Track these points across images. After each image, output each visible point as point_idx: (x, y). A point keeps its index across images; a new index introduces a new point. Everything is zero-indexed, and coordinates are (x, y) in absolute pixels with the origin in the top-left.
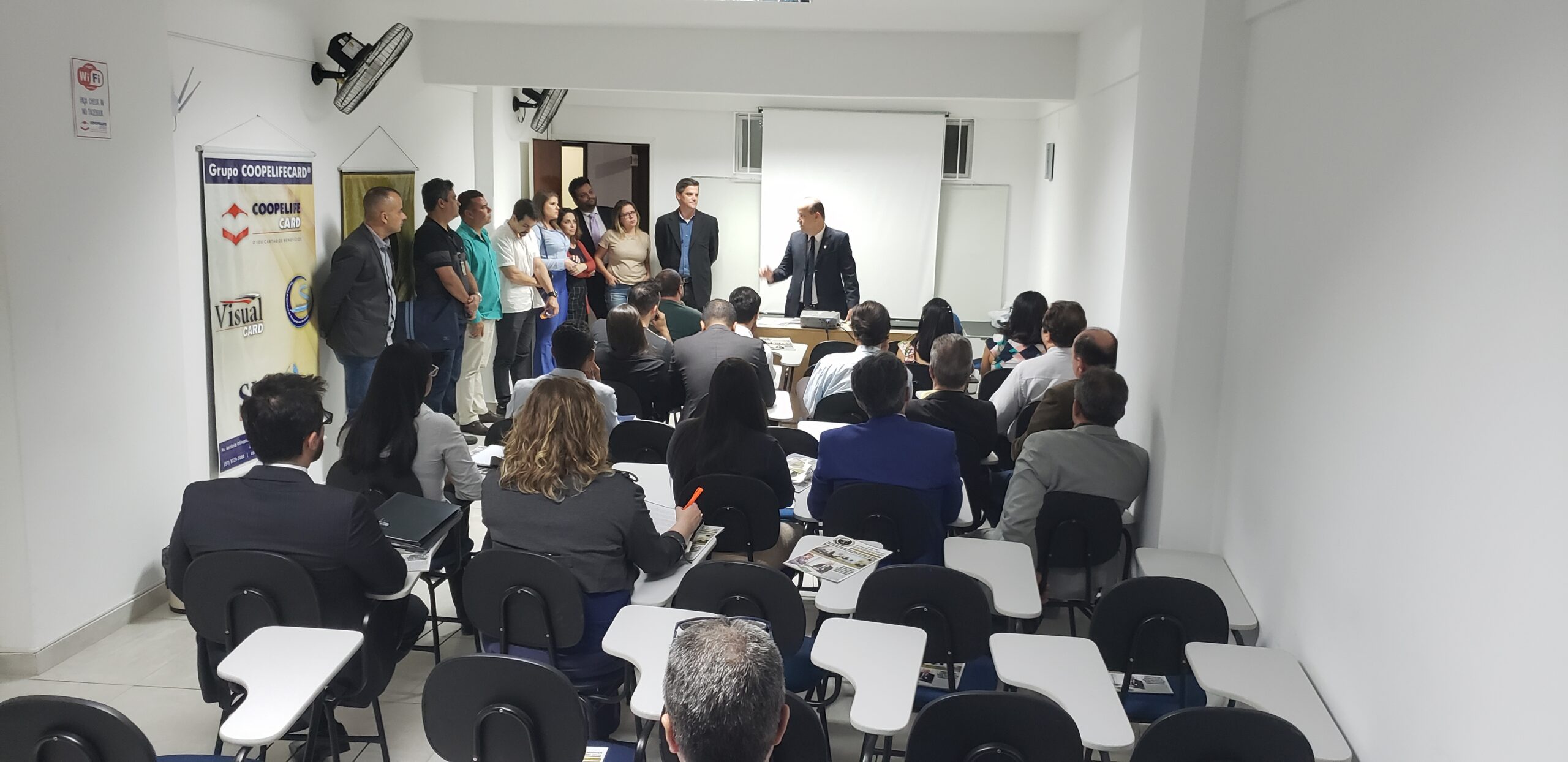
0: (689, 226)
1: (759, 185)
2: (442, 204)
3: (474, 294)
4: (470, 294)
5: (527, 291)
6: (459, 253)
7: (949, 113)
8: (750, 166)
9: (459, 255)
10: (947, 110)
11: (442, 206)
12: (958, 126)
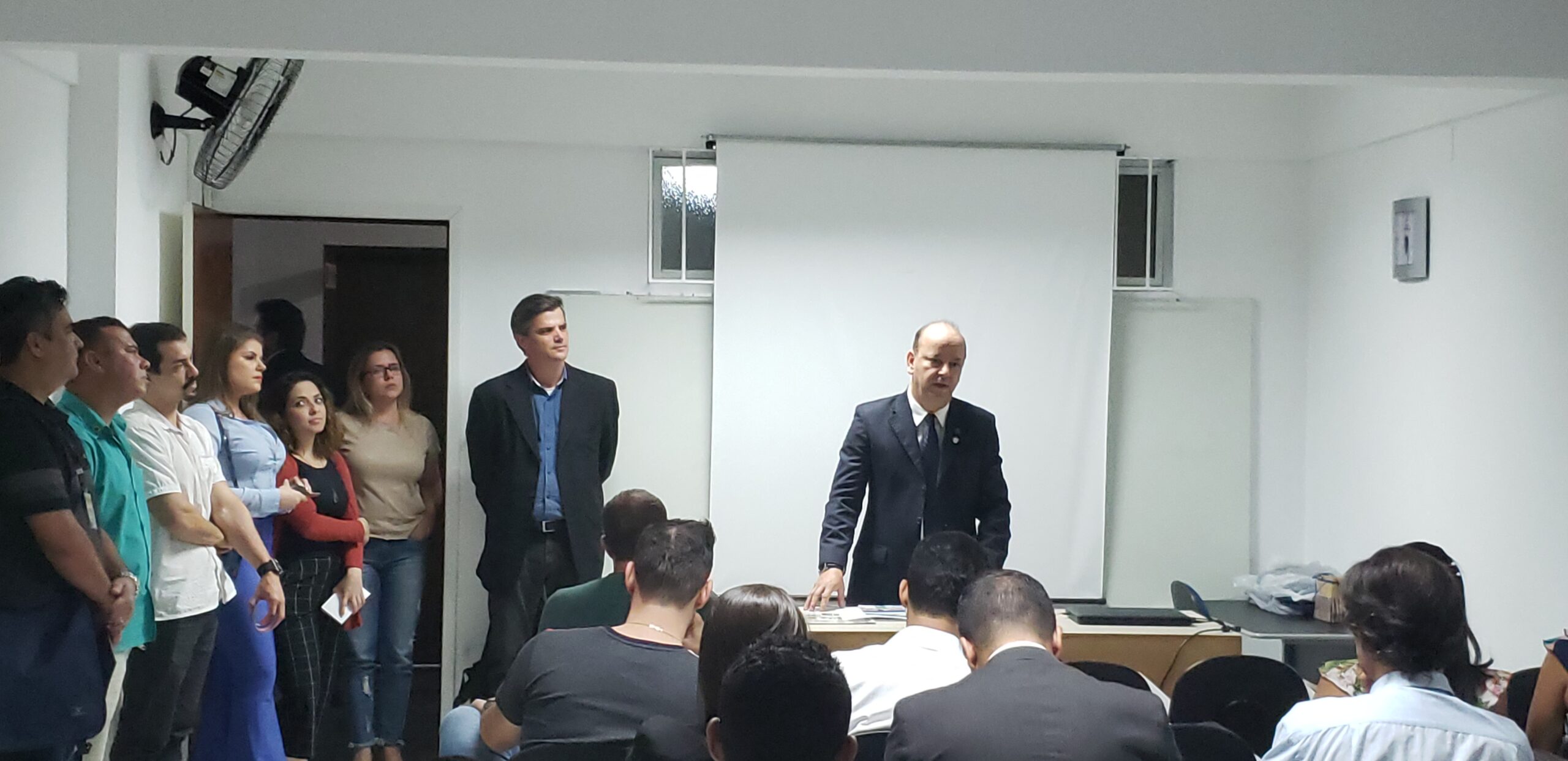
0: (552, 402)
1: (711, 305)
2: (37, 346)
3: (119, 576)
4: (112, 579)
5: (207, 559)
6: (80, 471)
7: (1126, 147)
8: (688, 268)
9: (80, 476)
10: (1122, 142)
11: (37, 352)
12: (1146, 177)
